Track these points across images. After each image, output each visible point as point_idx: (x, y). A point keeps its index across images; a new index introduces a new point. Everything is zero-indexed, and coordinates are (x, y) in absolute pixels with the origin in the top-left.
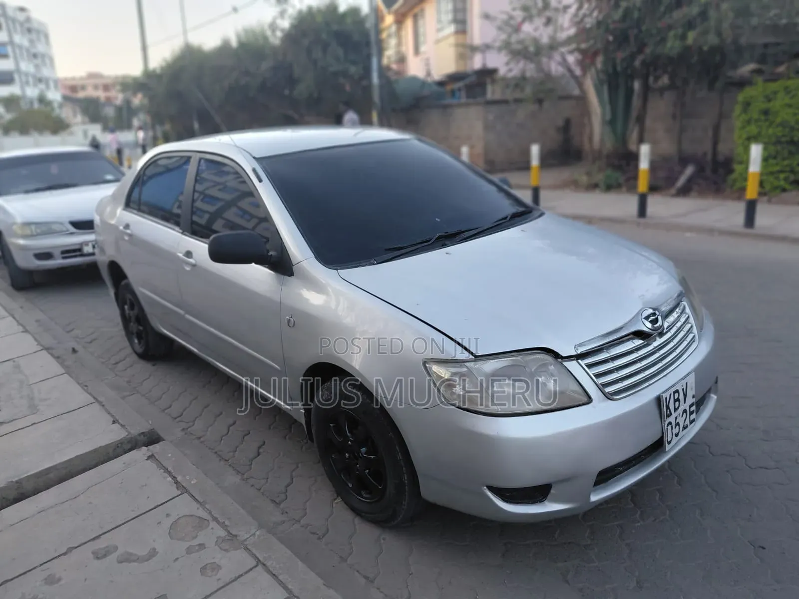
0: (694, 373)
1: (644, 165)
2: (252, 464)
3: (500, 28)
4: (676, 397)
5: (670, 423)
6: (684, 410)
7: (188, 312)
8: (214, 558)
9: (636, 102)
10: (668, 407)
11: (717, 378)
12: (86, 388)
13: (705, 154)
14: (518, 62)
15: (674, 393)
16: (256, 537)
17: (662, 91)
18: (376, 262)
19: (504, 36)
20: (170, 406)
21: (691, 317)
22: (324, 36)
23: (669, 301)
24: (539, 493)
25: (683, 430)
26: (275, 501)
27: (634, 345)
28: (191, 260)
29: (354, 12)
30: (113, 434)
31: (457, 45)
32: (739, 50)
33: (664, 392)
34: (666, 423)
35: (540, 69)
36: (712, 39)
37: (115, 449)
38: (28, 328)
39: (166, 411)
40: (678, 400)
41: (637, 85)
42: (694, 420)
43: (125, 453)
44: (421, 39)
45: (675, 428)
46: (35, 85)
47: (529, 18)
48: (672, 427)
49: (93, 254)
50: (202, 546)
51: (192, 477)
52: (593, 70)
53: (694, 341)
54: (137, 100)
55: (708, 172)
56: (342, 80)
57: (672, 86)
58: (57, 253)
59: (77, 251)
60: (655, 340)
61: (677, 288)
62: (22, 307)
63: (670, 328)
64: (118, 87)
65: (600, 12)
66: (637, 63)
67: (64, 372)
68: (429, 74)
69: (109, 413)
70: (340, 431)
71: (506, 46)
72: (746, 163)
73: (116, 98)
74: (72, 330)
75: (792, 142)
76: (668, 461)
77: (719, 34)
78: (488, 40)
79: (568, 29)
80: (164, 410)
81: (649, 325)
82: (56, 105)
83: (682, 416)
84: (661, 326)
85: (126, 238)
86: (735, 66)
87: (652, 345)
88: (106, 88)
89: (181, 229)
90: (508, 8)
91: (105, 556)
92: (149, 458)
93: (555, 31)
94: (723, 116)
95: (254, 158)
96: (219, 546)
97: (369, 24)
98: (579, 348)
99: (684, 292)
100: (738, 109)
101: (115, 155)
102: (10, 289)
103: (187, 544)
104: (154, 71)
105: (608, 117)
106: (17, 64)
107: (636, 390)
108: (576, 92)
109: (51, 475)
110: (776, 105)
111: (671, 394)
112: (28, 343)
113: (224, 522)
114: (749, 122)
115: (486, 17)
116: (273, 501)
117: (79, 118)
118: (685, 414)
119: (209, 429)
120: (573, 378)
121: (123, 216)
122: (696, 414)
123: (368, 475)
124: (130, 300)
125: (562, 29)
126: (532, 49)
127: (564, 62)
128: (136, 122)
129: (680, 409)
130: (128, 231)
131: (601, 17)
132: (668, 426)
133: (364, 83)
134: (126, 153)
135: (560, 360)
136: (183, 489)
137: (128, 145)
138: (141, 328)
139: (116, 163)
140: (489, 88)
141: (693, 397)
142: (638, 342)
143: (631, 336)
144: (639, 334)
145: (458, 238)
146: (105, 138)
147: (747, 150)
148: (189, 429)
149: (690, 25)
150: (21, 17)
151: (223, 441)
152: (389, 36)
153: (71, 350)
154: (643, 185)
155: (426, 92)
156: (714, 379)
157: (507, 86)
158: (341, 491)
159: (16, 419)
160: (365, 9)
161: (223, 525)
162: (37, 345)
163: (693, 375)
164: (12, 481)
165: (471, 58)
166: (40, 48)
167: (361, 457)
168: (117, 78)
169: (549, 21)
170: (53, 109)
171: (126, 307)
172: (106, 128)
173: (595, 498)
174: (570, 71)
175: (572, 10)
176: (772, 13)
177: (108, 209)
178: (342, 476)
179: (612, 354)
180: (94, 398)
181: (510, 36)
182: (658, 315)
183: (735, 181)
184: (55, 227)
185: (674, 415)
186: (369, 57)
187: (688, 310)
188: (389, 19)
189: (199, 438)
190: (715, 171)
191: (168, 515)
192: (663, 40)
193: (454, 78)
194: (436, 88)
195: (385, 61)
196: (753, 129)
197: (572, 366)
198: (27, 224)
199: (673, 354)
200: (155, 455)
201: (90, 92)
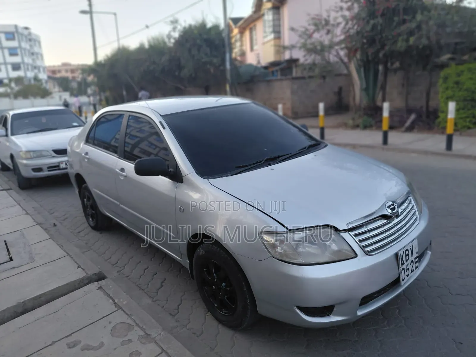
0: (417, 239)
1: (386, 114)
2: (158, 292)
3: (300, 36)
4: (407, 253)
5: (404, 269)
6: (411, 261)
7: (121, 203)
8: (137, 348)
9: (380, 77)
10: (402, 259)
11: (431, 242)
12: (62, 247)
13: (422, 107)
14: (311, 55)
15: (406, 251)
16: (162, 335)
17: (396, 71)
18: (230, 175)
19: (302, 41)
20: (111, 258)
21: (415, 205)
22: (198, 41)
23: (402, 196)
24: (327, 310)
25: (411, 273)
26: (172, 314)
27: (381, 223)
28: (124, 174)
29: (216, 27)
30: (77, 275)
31: (275, 46)
32: (440, 48)
33: (399, 251)
34: (401, 269)
35: (323, 58)
36: (424, 41)
37: (79, 283)
38: (28, 212)
39: (108, 260)
40: (408, 255)
41: (381, 68)
42: (417, 267)
43: (85, 285)
44: (254, 42)
45: (407, 271)
46: (32, 70)
47: (317, 30)
48: (405, 271)
49: (66, 168)
50: (130, 341)
51: (124, 300)
52: (355, 59)
53: (417, 220)
54: (90, 78)
55: (424, 118)
56: (208, 66)
57: (401, 68)
58: (45, 168)
59: (56, 167)
60: (394, 220)
61: (406, 189)
62: (24, 200)
63: (402, 212)
64: (80, 71)
65: (358, 26)
66: (381, 55)
67: (49, 238)
68: (259, 62)
69: (76, 262)
70: (209, 273)
71: (304, 46)
72: (446, 112)
73: (78, 77)
74: (53, 213)
75: (473, 100)
76: (403, 291)
77: (428, 38)
78: (294, 42)
79: (340, 35)
80: (107, 260)
81: (390, 211)
82: (44, 81)
83: (411, 265)
84: (397, 212)
85: (86, 160)
86: (438, 56)
87: (392, 223)
88: (73, 71)
89: (118, 155)
90: (306, 24)
91: (74, 346)
92: (99, 288)
93: (332, 37)
94: (432, 85)
95: (161, 115)
96: (139, 341)
97: (224, 35)
98: (349, 225)
99: (410, 191)
100: (441, 81)
101: (77, 110)
102: (18, 188)
103: (121, 340)
104: (101, 62)
105: (364, 86)
106: (23, 59)
107: (383, 249)
108: (345, 72)
109: (43, 299)
110: (463, 78)
111: (403, 252)
112: (28, 221)
113: (142, 327)
114: (447, 89)
115: (292, 29)
116: (171, 314)
117: (57, 89)
118: (412, 263)
119: (133, 271)
120: (346, 242)
121: (83, 147)
122: (419, 263)
123: (226, 300)
124: (88, 195)
125: (337, 36)
126: (319, 48)
127: (338, 55)
128: (89, 91)
129: (409, 260)
130: (87, 156)
131: (359, 29)
132: (402, 270)
133: (222, 68)
134: (84, 109)
135: (338, 232)
136: (119, 308)
137: (85, 104)
138: (94, 212)
139: (78, 115)
140: (294, 70)
141: (417, 253)
142: (384, 221)
143: (380, 218)
144: (384, 217)
145: (278, 160)
146: (72, 100)
147: (446, 105)
148: (121, 271)
149: (411, 33)
150: (26, 32)
151: (141, 278)
152: (236, 41)
153: (53, 225)
154: (385, 126)
155: (257, 73)
156: (429, 243)
157: (305, 69)
158: (210, 309)
159: (21, 266)
160: (222, 26)
161: (142, 328)
162: (34, 222)
163: (416, 241)
164: (20, 302)
165: (284, 53)
166: (36, 49)
167: (222, 289)
168: (79, 65)
169: (328, 32)
170: (42, 84)
171: (85, 200)
172: (72, 94)
173: (360, 313)
174: (342, 60)
175: (342, 25)
176: (459, 25)
177: (76, 143)
178: (211, 300)
179: (368, 228)
180: (67, 253)
181: (306, 40)
182: (396, 205)
183: (440, 123)
184: (44, 153)
185: (406, 264)
186: (224, 53)
187: (413, 202)
188: (236, 31)
189: (128, 277)
190: (428, 117)
191: (110, 323)
192: (396, 42)
193: (274, 64)
194: (263, 70)
195: (234, 55)
196: (450, 93)
197: (345, 235)
198: (29, 152)
199: (404, 228)
200: (102, 286)
201: (64, 74)
